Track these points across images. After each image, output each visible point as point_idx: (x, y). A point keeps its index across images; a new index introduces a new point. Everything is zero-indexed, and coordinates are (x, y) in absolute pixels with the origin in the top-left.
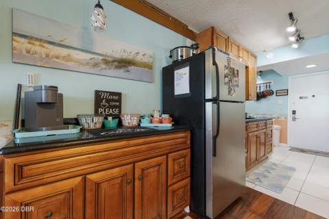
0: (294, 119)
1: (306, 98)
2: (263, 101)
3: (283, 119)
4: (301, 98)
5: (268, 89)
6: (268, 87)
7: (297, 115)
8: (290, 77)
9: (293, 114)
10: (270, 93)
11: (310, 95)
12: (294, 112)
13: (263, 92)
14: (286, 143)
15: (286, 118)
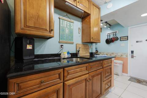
0: (132, 57)
1: (141, 41)
2: (112, 44)
3: (125, 57)
4: (137, 42)
5: (115, 36)
6: (115, 35)
7: (135, 54)
8: (129, 28)
9: (132, 53)
10: (116, 39)
11: (144, 40)
12: (132, 52)
13: (112, 39)
14: (127, 73)
15: (127, 56)
